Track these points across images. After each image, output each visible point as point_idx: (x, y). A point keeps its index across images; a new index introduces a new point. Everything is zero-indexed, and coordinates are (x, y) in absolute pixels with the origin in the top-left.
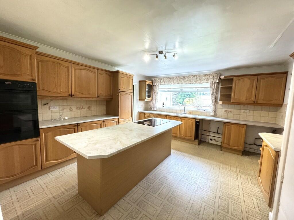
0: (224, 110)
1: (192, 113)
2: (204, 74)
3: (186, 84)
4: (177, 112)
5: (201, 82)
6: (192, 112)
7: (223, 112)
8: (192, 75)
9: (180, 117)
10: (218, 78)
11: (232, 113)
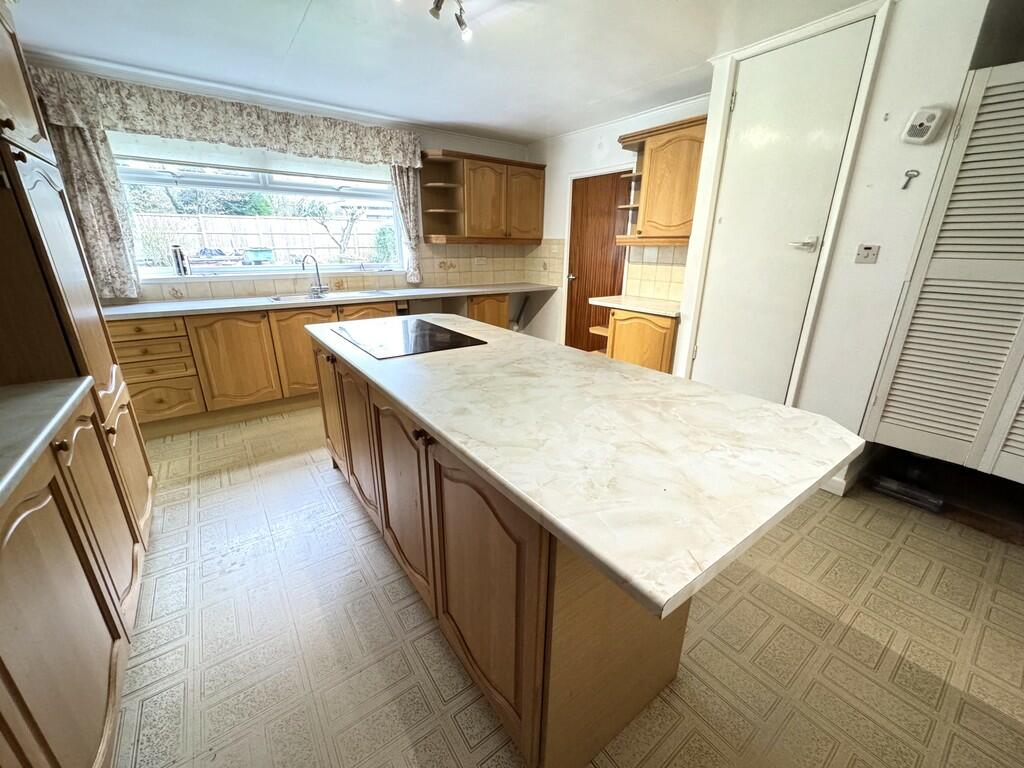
0: (437, 261)
1: (345, 286)
2: (373, 126)
3: (302, 154)
4: (280, 287)
5: (367, 158)
6: (344, 280)
7: (437, 267)
8: (325, 119)
9: (337, 306)
10: (418, 152)
11: (455, 270)
